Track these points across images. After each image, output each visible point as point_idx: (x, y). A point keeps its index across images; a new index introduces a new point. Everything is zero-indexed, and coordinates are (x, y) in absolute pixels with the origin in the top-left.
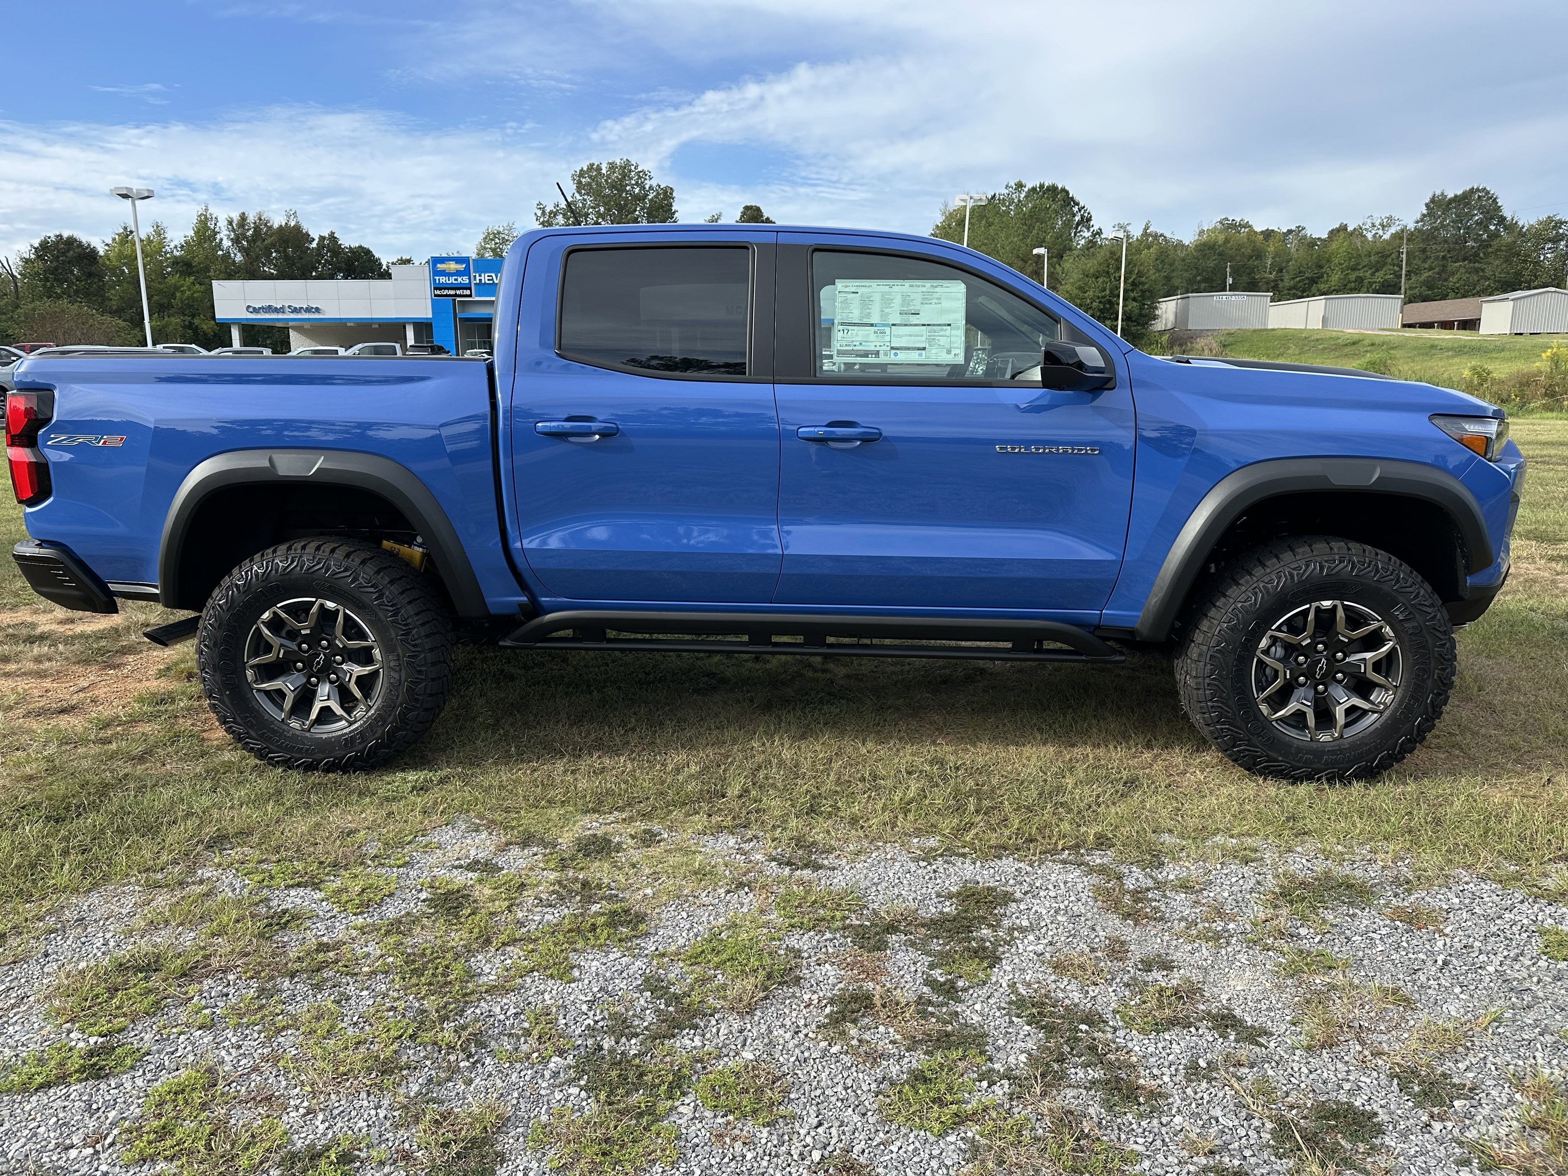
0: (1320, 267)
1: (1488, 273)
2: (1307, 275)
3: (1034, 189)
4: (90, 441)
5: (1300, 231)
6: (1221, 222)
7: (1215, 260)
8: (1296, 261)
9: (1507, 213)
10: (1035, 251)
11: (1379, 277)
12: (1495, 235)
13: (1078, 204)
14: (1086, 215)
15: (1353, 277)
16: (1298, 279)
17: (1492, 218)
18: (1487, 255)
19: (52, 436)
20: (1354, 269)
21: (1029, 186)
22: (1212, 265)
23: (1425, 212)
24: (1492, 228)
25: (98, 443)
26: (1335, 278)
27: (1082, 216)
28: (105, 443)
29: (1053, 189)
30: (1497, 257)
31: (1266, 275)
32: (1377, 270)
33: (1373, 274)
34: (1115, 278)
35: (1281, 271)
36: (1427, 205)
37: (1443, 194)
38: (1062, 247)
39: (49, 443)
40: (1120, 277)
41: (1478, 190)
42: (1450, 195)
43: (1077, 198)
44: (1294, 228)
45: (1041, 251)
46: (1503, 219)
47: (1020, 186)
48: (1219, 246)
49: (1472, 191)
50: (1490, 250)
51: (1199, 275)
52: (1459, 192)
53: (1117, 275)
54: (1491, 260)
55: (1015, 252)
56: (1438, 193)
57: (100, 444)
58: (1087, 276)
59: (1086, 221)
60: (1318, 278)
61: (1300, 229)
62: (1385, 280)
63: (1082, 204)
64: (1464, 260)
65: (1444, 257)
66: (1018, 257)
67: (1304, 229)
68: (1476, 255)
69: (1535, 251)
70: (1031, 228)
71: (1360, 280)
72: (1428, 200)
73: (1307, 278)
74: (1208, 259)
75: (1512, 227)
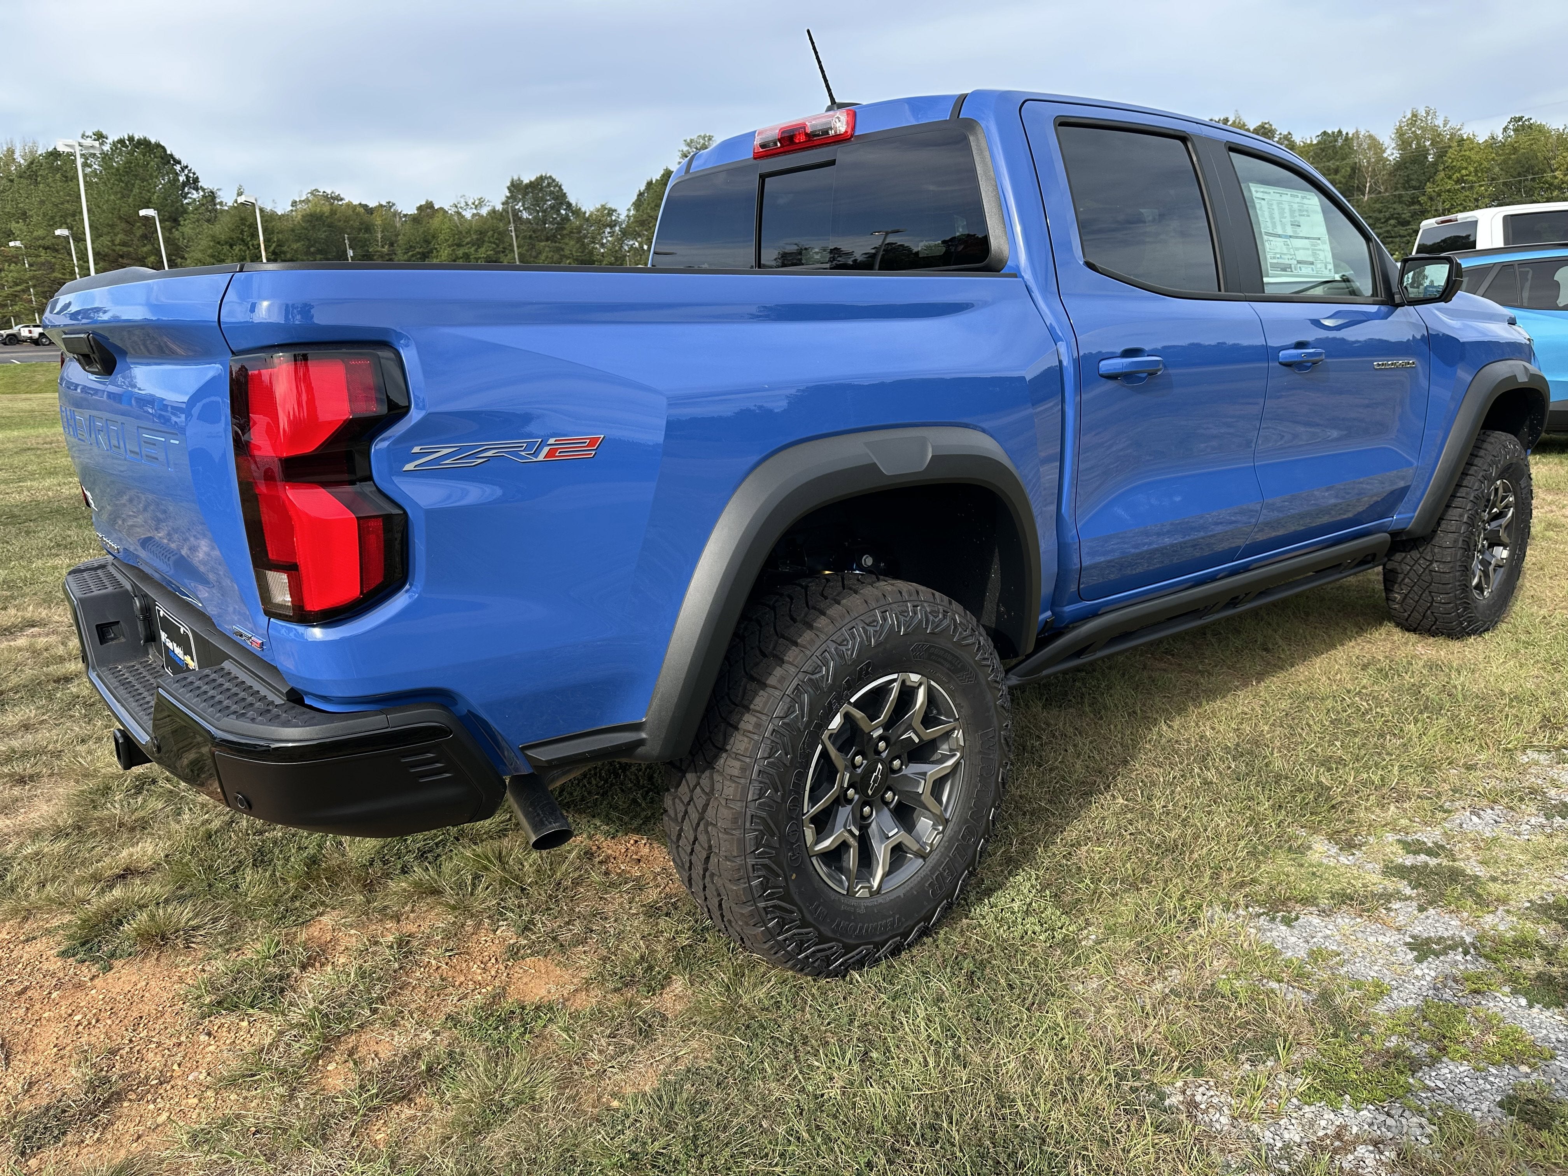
0: (428, 242)
1: (567, 252)
2: (417, 250)
3: (121, 141)
4: (515, 454)
5: (391, 207)
6: (312, 193)
7: (325, 231)
8: (404, 235)
9: (572, 199)
10: (142, 213)
11: (483, 252)
12: (566, 219)
13: (179, 162)
14: (191, 175)
15: (460, 252)
16: (410, 253)
17: (562, 204)
18: (563, 237)
19: (416, 449)
20: (459, 245)
21: (113, 137)
22: (323, 236)
23: (508, 195)
24: (563, 212)
25: (536, 454)
26: (445, 253)
27: (187, 177)
28: (551, 453)
29: (144, 144)
30: (571, 238)
31: (379, 249)
32: (479, 247)
33: (476, 250)
34: (253, 245)
35: (392, 245)
36: (508, 188)
37: (519, 179)
38: (173, 209)
39: (409, 467)
40: (259, 245)
41: (546, 178)
42: (526, 181)
43: (177, 157)
44: (384, 204)
45: (151, 212)
46: (569, 205)
47: (100, 136)
48: (327, 217)
49: (541, 179)
50: (565, 232)
51: (312, 246)
52: (533, 179)
53: (255, 243)
54: (566, 240)
55: (116, 212)
56: (516, 178)
57: (541, 457)
58: (219, 243)
59: (193, 182)
60: (428, 253)
61: (390, 205)
62: (488, 256)
63: (184, 163)
64: (547, 240)
65: (530, 237)
66: (120, 218)
67: (394, 204)
68: (555, 236)
69: (599, 234)
70: (129, 187)
71: (467, 256)
72: (509, 184)
73: (418, 253)
74: (319, 230)
75: (577, 212)
